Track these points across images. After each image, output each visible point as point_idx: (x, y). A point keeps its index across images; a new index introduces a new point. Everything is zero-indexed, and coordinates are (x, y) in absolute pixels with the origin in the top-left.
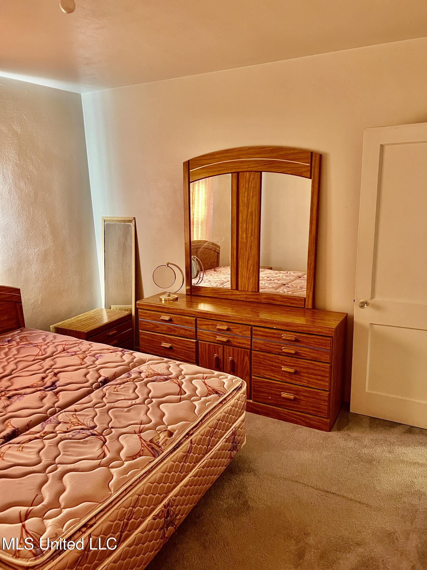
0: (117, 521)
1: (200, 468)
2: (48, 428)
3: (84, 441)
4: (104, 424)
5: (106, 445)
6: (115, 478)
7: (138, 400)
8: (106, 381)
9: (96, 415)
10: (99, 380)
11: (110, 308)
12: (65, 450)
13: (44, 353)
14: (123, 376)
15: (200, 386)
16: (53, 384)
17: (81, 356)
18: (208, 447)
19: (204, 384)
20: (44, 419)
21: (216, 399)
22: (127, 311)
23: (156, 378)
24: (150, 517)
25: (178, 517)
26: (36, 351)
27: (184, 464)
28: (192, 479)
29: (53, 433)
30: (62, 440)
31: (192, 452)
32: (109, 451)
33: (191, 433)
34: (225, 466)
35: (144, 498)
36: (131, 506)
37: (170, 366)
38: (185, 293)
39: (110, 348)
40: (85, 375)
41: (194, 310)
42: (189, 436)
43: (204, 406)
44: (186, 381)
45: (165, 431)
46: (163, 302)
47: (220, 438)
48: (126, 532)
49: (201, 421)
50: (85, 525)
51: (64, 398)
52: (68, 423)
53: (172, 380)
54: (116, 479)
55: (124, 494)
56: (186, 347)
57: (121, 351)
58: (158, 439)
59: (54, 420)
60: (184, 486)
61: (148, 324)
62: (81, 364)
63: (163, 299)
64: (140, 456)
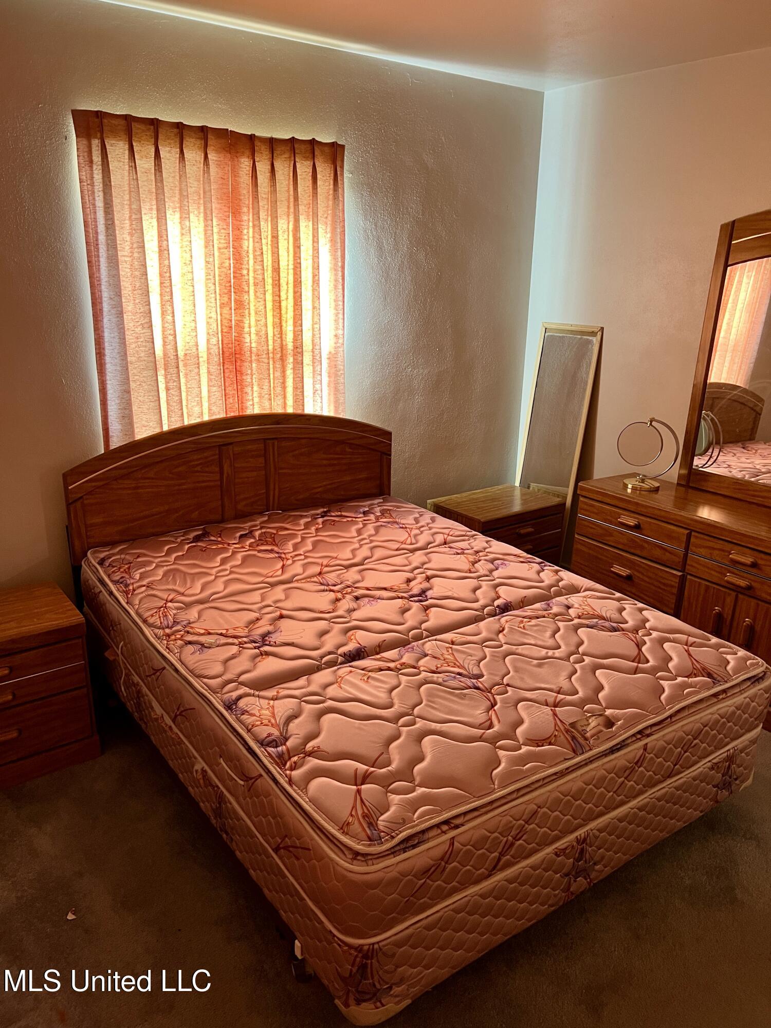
0: (496, 834)
1: (653, 798)
2: (407, 658)
3: (461, 693)
4: (496, 675)
5: (494, 710)
6: (503, 765)
7: (558, 652)
8: (506, 608)
9: (485, 658)
10: (497, 603)
11: (529, 488)
12: (430, 699)
13: (414, 541)
14: (537, 605)
15: (679, 656)
16: (423, 592)
17: (471, 558)
18: (675, 765)
19: (686, 654)
20: (402, 644)
21: (705, 687)
22: (558, 497)
23: (597, 622)
24: (549, 850)
25: (597, 867)
26: (402, 535)
27: (626, 781)
28: (635, 813)
29: (414, 667)
30: (426, 682)
31: (644, 765)
32: (499, 722)
33: (648, 732)
34: (701, 812)
35: (545, 813)
36: (523, 818)
37: (625, 609)
38: (676, 482)
39: (521, 555)
40: (475, 590)
41: (689, 516)
42: (643, 736)
43: (681, 693)
44: (651, 640)
45: (601, 715)
46: (629, 491)
47: (701, 758)
48: (508, 857)
49: (671, 717)
50: (446, 822)
51: (436, 617)
52: (439, 659)
53: (626, 634)
54: (504, 769)
55: (514, 796)
56: (660, 582)
57: (539, 563)
58: (585, 725)
59: (417, 648)
60: (617, 820)
61: (593, 526)
62: (470, 570)
63: (630, 486)
64: (550, 744)
